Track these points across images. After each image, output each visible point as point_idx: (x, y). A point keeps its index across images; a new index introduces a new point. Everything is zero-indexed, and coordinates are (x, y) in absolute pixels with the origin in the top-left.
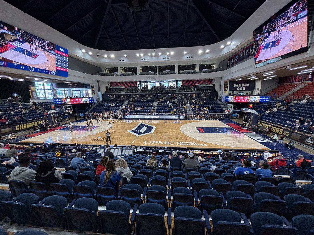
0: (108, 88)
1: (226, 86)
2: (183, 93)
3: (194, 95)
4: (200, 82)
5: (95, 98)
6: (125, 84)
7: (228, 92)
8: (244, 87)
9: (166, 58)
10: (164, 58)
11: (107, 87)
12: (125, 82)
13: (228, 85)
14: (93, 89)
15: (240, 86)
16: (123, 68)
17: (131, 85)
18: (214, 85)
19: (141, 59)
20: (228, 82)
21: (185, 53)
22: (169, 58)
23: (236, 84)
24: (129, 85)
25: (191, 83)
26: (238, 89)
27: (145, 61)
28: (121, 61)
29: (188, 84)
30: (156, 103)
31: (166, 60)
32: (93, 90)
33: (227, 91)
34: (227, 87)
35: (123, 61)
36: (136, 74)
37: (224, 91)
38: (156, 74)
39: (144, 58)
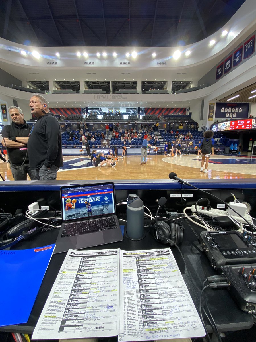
1: (211, 111)
3: (166, 125)
4: (170, 111)
6: (62, 111)
7: (214, 120)
8: (235, 112)
9: (124, 63)
10: (121, 63)
12: (63, 109)
13: (214, 109)
14: (5, 110)
15: (230, 111)
17: (72, 113)
18: (190, 114)
19: (85, 63)
20: (214, 104)
21: (154, 55)
22: (129, 63)
23: (224, 109)
24: (69, 113)
25: (158, 112)
26: (227, 116)
27: (91, 65)
28: (52, 65)
29: (154, 113)
31: (125, 66)
32: (5, 113)
33: (213, 118)
34: (213, 112)
35: (55, 65)
36: (78, 92)
37: (209, 118)
38: (110, 93)
39: (89, 61)
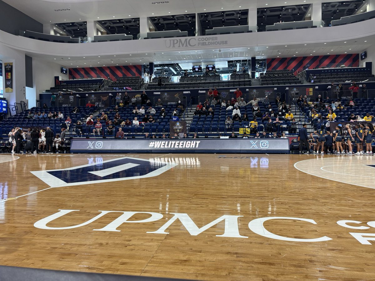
0: (60, 79)
2: (275, 87)
3: (311, 89)
5: (13, 102)
6: (108, 72)
11: (57, 78)
12: (109, 68)
16: (100, 22)
17: (124, 75)
18: (369, 65)
24: (119, 74)
25: (293, 64)
29: (286, 67)
30: (192, 111)
32: (10, 78)
36: (135, 38)
38: (194, 35)
